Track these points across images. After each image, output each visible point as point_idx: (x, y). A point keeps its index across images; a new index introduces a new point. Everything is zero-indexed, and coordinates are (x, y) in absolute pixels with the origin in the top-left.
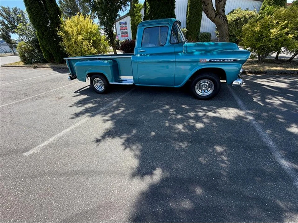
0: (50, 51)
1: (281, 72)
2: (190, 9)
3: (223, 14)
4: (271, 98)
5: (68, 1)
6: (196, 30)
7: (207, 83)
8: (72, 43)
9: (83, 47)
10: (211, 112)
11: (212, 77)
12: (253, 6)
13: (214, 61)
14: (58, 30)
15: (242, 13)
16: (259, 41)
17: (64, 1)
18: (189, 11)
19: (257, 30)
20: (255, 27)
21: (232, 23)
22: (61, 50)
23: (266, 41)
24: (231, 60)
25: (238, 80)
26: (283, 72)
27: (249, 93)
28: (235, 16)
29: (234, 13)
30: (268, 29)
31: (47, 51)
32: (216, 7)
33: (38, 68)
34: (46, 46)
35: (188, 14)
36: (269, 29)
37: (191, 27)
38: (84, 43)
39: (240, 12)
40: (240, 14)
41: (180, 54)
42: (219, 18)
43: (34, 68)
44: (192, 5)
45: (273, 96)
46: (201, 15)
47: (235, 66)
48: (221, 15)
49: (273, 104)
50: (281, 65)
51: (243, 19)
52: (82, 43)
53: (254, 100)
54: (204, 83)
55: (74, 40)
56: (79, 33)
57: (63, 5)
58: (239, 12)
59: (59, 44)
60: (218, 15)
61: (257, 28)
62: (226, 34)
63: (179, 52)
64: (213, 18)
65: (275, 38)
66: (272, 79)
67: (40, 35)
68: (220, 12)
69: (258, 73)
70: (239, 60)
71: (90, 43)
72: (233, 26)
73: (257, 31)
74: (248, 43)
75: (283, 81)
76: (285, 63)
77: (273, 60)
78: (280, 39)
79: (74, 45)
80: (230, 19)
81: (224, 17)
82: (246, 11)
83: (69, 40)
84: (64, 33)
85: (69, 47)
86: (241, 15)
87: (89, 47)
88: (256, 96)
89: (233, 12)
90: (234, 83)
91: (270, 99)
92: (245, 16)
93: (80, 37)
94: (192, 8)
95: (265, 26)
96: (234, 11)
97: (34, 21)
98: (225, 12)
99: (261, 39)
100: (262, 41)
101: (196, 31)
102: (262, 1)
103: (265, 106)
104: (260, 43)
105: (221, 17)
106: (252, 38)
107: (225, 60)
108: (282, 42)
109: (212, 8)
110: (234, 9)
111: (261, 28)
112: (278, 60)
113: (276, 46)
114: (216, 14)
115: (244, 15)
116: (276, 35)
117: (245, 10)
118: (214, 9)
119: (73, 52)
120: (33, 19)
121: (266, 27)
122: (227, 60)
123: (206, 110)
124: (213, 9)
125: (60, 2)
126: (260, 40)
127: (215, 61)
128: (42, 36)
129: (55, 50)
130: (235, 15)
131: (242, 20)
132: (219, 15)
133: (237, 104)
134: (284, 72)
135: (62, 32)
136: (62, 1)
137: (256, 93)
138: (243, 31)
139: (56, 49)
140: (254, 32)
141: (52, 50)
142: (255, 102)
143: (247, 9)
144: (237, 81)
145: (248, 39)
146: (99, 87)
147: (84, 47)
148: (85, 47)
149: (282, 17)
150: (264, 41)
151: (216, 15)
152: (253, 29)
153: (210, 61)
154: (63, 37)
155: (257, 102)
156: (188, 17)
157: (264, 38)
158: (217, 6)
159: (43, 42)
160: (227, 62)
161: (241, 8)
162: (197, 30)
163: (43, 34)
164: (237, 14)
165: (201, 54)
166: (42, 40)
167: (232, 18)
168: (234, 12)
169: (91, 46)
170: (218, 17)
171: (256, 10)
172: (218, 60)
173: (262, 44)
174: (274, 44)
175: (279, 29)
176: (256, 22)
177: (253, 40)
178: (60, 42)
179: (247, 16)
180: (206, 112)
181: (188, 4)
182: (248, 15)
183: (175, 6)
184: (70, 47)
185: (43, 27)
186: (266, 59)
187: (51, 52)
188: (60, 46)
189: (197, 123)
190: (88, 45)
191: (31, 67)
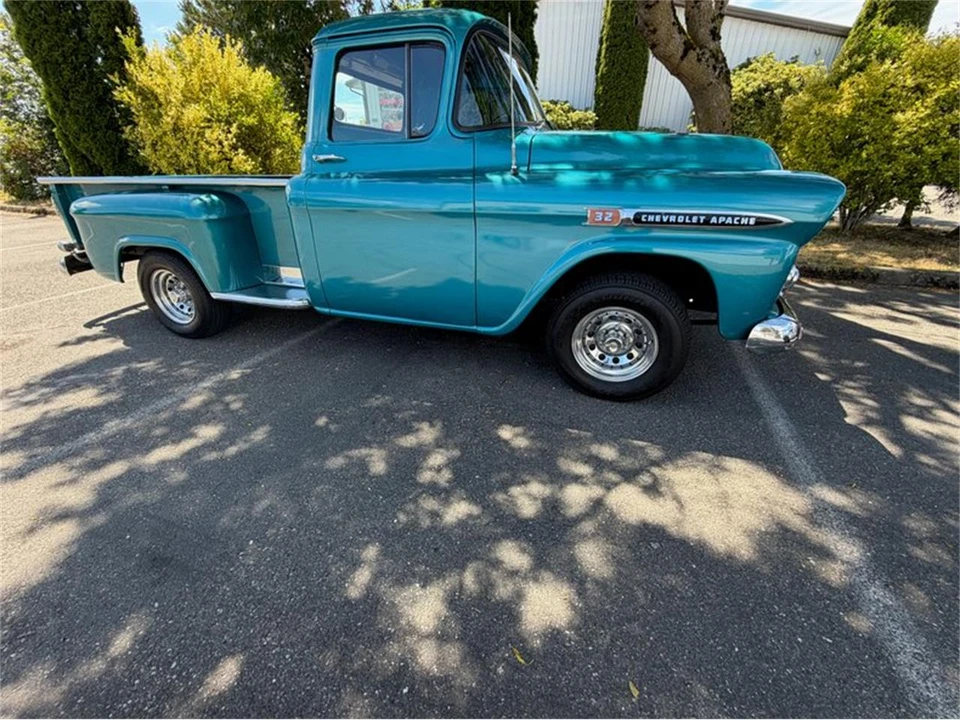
0: (93, 157)
1: (936, 279)
2: (607, 49)
3: (712, 45)
4: (928, 409)
5: (213, 4)
6: (625, 117)
7: (628, 322)
8: (165, 133)
9: (202, 149)
10: (636, 483)
11: (648, 300)
12: (812, 51)
13: (658, 219)
14: (117, 81)
15: (777, 70)
16: (845, 158)
17: (199, 4)
18: (605, 57)
19: (839, 112)
20: (833, 102)
21: (744, 101)
22: (130, 154)
23: (875, 157)
24: (744, 221)
25: (773, 320)
26: (944, 278)
27: (822, 373)
28: (755, 80)
29: (751, 71)
30: (881, 111)
31: (84, 157)
32: (687, 19)
33: (49, 216)
34: (79, 139)
35: (602, 66)
36: (887, 110)
37: (609, 107)
38: (208, 133)
39: (772, 67)
40: (772, 72)
41: (496, 178)
42: (699, 60)
43: (34, 215)
44: (615, 37)
45: (934, 398)
46: (643, 70)
47: (761, 251)
48: (707, 51)
49: (947, 452)
50: (930, 251)
51: (781, 90)
52: (201, 135)
53: (845, 415)
54: (612, 324)
55: (169, 119)
56: (189, 98)
57: (196, 17)
58: (767, 65)
59: (123, 132)
60: (694, 49)
61: (840, 106)
62: (724, 124)
63: (493, 170)
64: (677, 61)
65: (908, 147)
66: (905, 307)
67: (54, 96)
68: (700, 36)
69: (845, 279)
70: (786, 220)
71: (230, 136)
72: (746, 111)
73: (841, 117)
74: (804, 161)
75: (952, 318)
76: (941, 244)
77: (893, 229)
78: (929, 150)
79: (170, 139)
80: (739, 88)
81: (717, 60)
82: (791, 65)
83: (156, 120)
84: (136, 95)
85: (154, 145)
86: (775, 76)
87: (226, 149)
88: (854, 392)
89: (747, 67)
90: (757, 333)
91: (922, 413)
92: (786, 82)
93: (194, 113)
94: (616, 46)
95: (873, 99)
96: (751, 63)
97: (33, 45)
98: (720, 38)
99: (854, 148)
100: (858, 156)
101: (626, 122)
102: (842, 36)
103: (909, 458)
104: (851, 164)
105: (707, 56)
106: (818, 145)
107: (714, 220)
108: (934, 162)
109: (673, 20)
110: (751, 56)
111: (854, 109)
112: (910, 230)
113: (912, 178)
114: (685, 43)
115: (784, 77)
116: (915, 136)
117: (787, 63)
118: (679, 24)
119: (170, 164)
120: (28, 37)
121: (875, 103)
122: (721, 220)
123: (611, 466)
124: (674, 24)
125: (185, 7)
126: (851, 151)
127: (662, 222)
128: (60, 102)
129: (114, 155)
130: (755, 76)
131: (775, 91)
132: (698, 50)
133: (767, 433)
134: (948, 280)
135: (130, 89)
136: (195, 4)
137: (850, 374)
138: (785, 118)
139: (117, 153)
140: (828, 123)
141: (98, 153)
142: (854, 429)
143: (795, 60)
144: (768, 327)
145: (805, 147)
146: (182, 307)
147: (206, 147)
148: (212, 149)
149: (940, 67)
150: (864, 155)
151: (688, 47)
152: (824, 108)
153: (637, 219)
154: (133, 110)
155: (864, 428)
156: (602, 74)
157: (866, 146)
158: (694, 16)
159: (67, 123)
160: (723, 227)
161: (774, 55)
162: (627, 119)
163: (65, 94)
164: (762, 72)
165: (595, 185)
166: (64, 117)
167: (744, 85)
168: (751, 67)
169: (234, 148)
170: (692, 55)
171: (823, 64)
172: (677, 215)
173: (859, 168)
174: (902, 169)
175: (928, 111)
176: (837, 84)
177: (822, 152)
178: (127, 129)
179: (794, 82)
180: (609, 487)
181: (602, 32)
182: (797, 78)
183: (536, 10)
184: (158, 147)
185: (64, 70)
186: (869, 223)
187: (96, 162)
188: (126, 140)
189: (536, 580)
190: (220, 143)
191: (25, 211)
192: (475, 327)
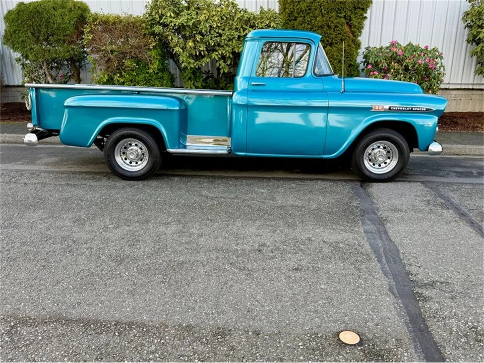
7: (385, 148)
13: (397, 109)
24: (422, 109)
54: (378, 150)
70: (434, 109)
90: (431, 147)
107: (414, 109)
122: (416, 109)
153: (390, 109)
160: (416, 111)
192: (322, 156)
